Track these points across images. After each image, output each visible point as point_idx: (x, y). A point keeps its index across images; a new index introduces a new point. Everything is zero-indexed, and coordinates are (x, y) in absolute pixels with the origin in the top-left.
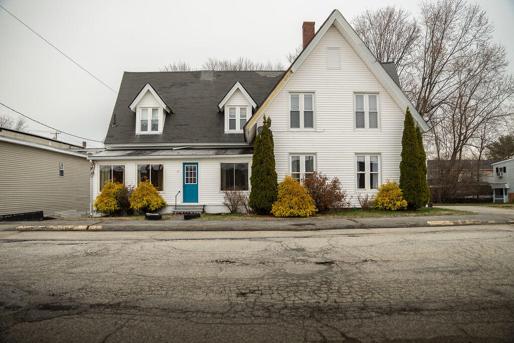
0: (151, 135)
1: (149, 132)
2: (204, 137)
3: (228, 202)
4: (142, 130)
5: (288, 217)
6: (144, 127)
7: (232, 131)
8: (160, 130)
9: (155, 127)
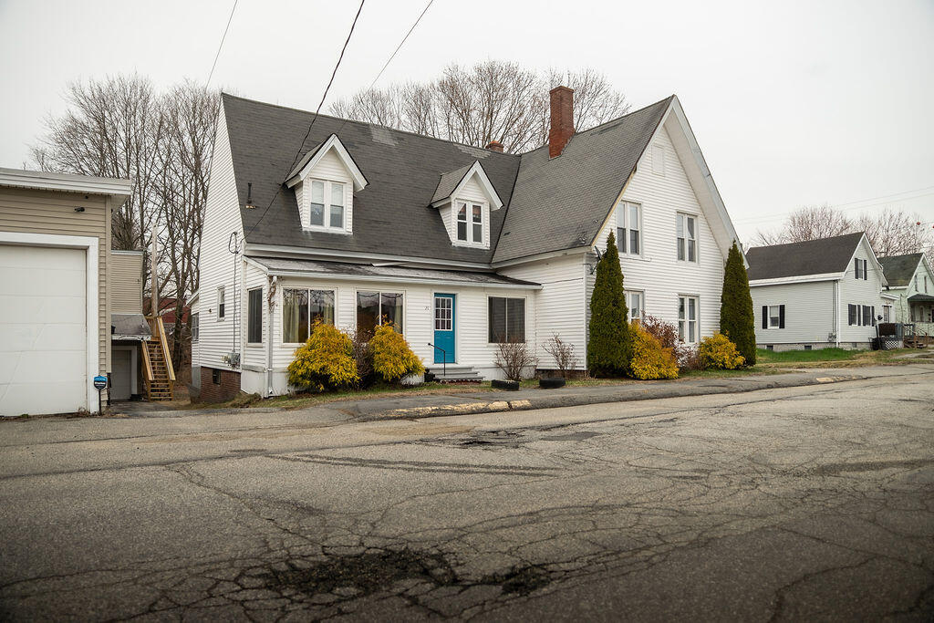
0: (333, 234)
1: (327, 228)
2: (425, 248)
3: (504, 363)
4: (312, 223)
5: (657, 379)
6: (317, 218)
7: (462, 243)
8: (347, 228)
9: (337, 220)
